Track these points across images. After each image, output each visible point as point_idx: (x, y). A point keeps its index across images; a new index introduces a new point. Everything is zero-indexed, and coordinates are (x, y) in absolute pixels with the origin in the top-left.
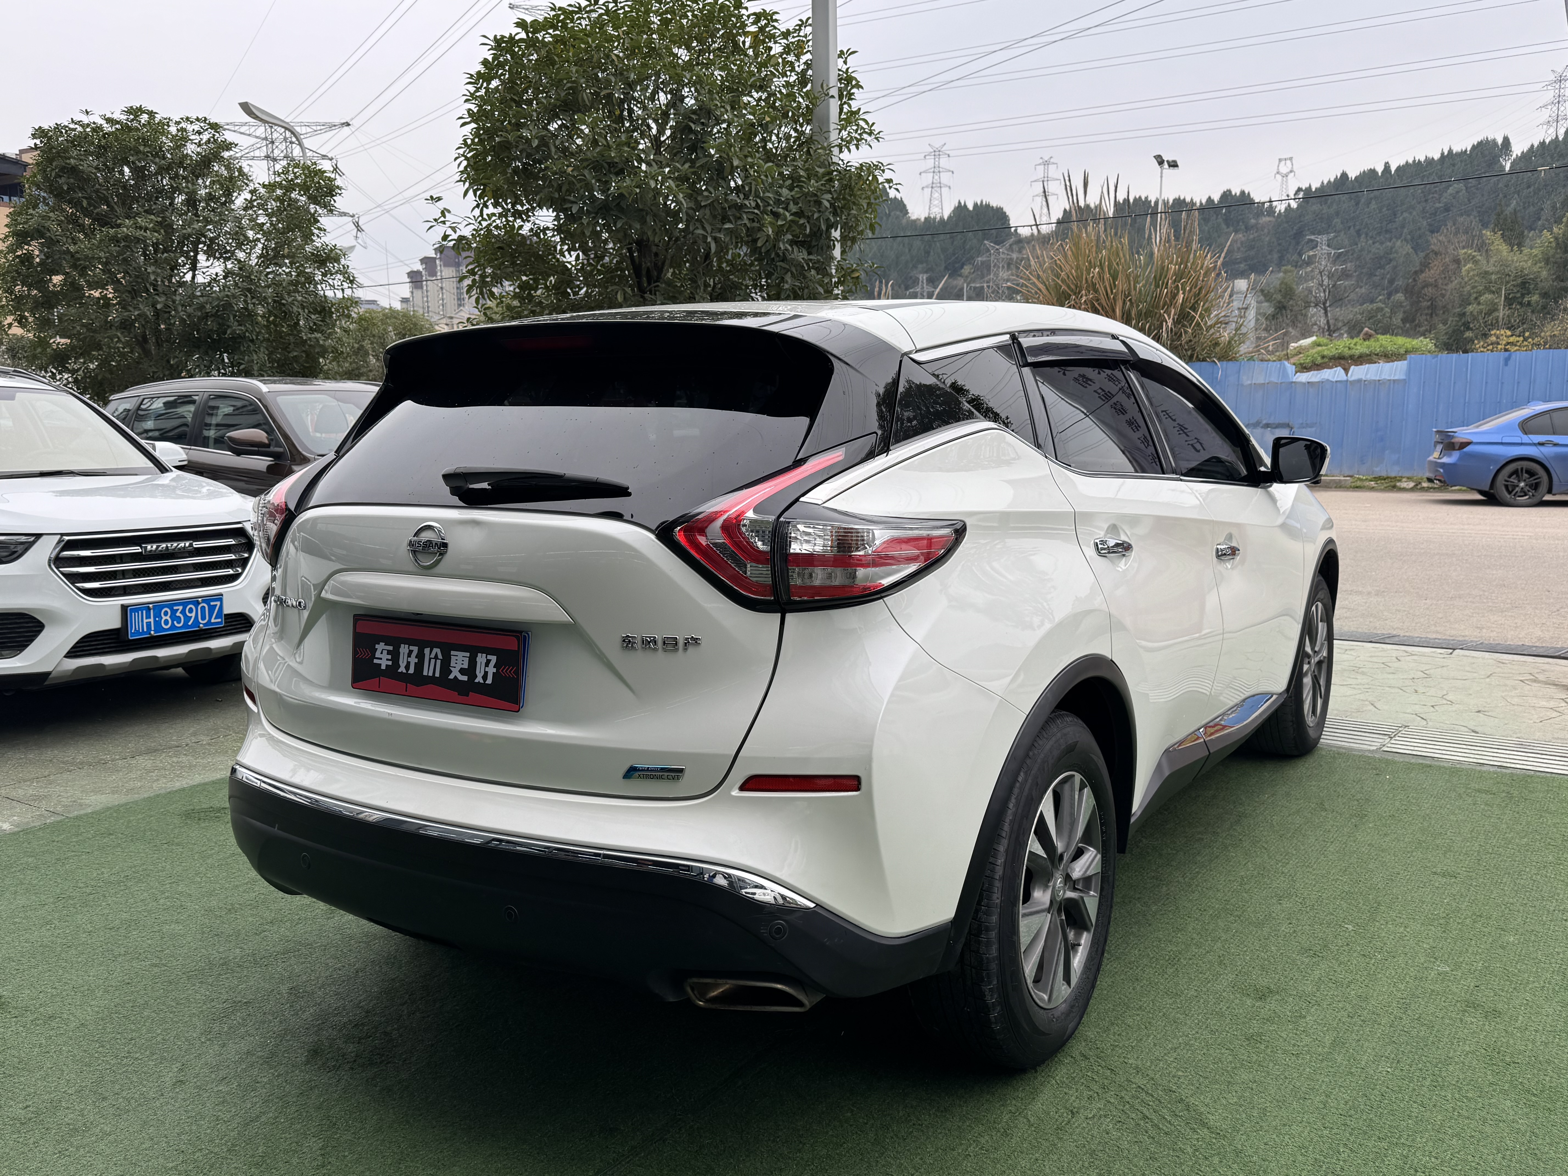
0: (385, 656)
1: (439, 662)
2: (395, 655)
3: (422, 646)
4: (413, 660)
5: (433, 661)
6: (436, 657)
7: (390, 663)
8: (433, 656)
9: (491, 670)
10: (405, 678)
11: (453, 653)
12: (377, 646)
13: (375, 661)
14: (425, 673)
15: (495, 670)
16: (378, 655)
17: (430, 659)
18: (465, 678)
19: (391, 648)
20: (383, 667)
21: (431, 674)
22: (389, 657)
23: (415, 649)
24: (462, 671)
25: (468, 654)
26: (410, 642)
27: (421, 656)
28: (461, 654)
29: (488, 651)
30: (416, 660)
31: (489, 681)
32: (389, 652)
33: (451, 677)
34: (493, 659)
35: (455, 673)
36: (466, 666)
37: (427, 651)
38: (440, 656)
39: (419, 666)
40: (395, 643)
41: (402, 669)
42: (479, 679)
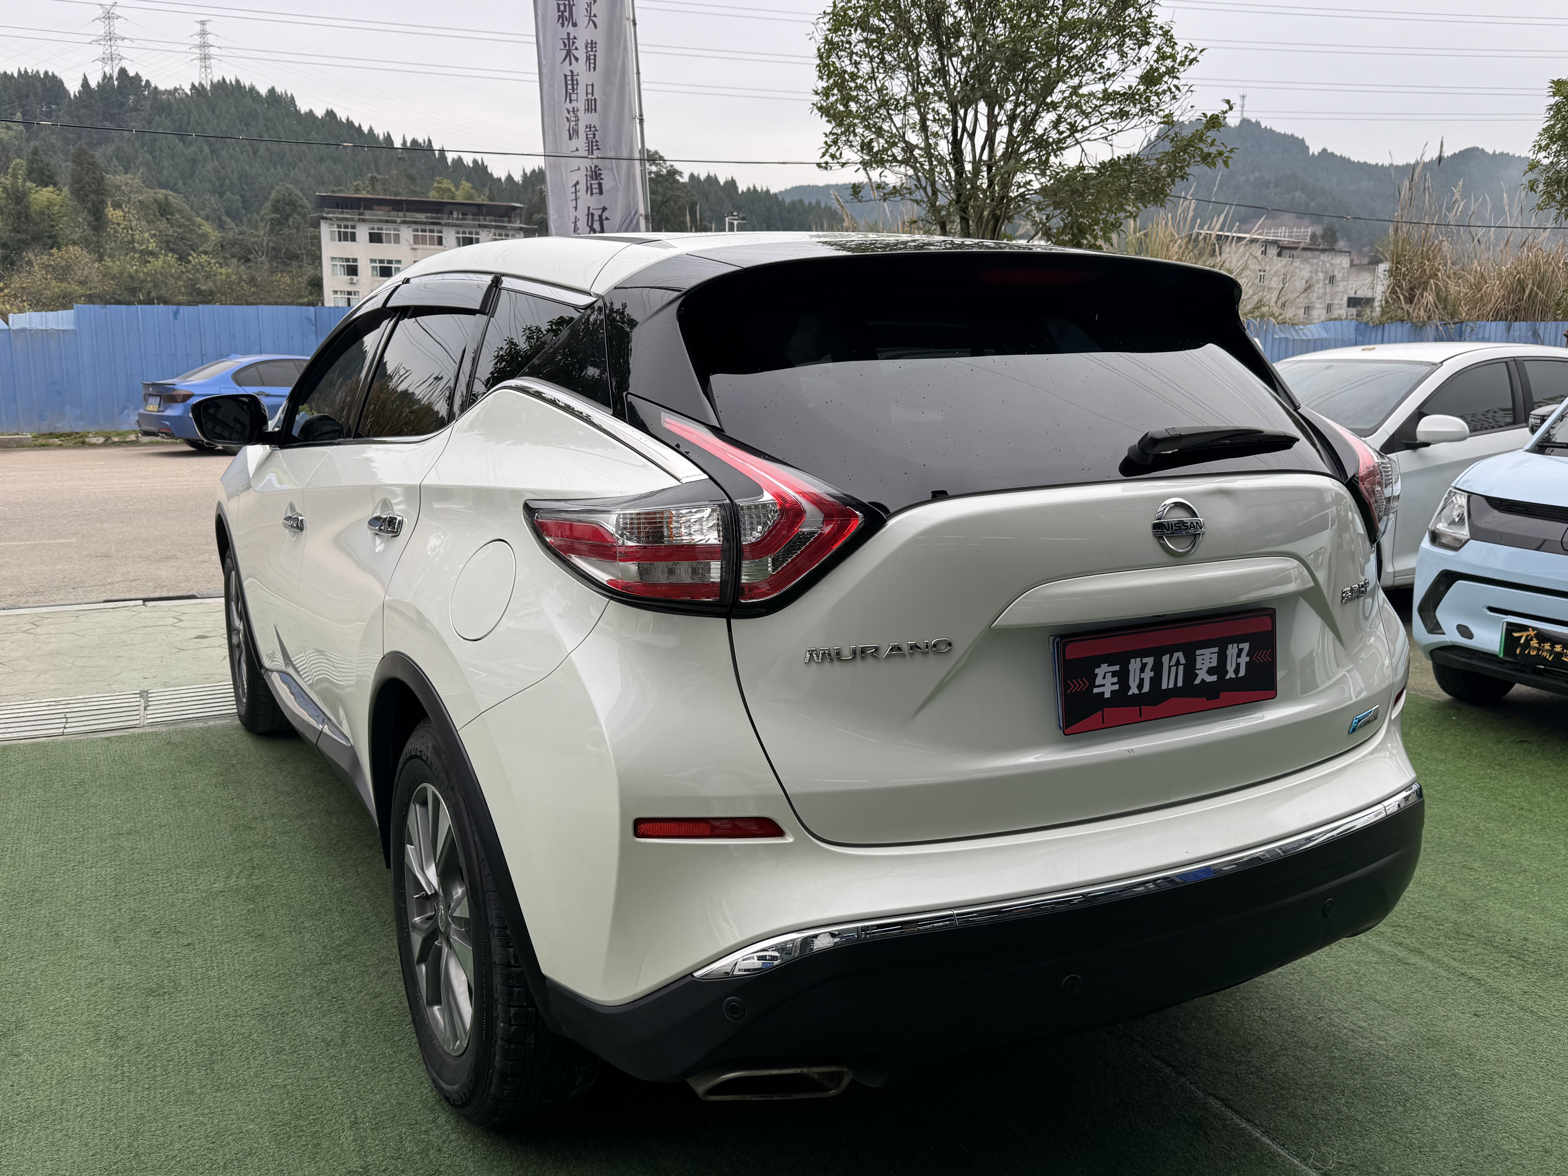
0: (1110, 679)
1: (1181, 668)
2: (1123, 677)
3: (1157, 654)
4: (1148, 675)
5: (1174, 669)
6: (1178, 663)
7: (1116, 687)
8: (1173, 662)
9: (1244, 659)
10: (1140, 700)
11: (1198, 652)
12: (1097, 671)
13: (1096, 690)
14: (1164, 686)
15: (1248, 659)
16: (1098, 681)
17: (1170, 667)
18: (1214, 678)
19: (1116, 668)
20: (1107, 695)
21: (1171, 686)
22: (1115, 680)
23: (1150, 661)
24: (1210, 671)
25: (1216, 649)
26: (1141, 654)
27: (1157, 668)
28: (1207, 651)
29: (1238, 640)
30: (1152, 674)
31: (1242, 673)
32: (1114, 674)
33: (1198, 681)
34: (1246, 646)
35: (1203, 675)
36: (1214, 663)
37: (1165, 659)
38: (1183, 661)
39: (1156, 681)
40: (1122, 660)
41: (1134, 690)
42: (1231, 674)
